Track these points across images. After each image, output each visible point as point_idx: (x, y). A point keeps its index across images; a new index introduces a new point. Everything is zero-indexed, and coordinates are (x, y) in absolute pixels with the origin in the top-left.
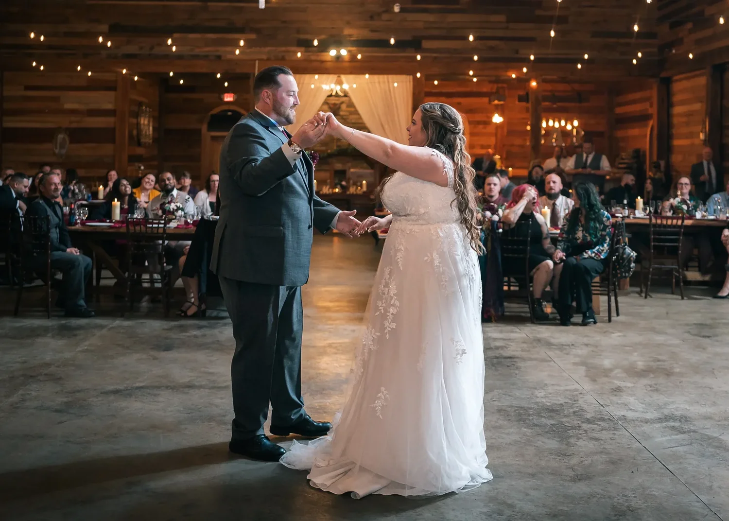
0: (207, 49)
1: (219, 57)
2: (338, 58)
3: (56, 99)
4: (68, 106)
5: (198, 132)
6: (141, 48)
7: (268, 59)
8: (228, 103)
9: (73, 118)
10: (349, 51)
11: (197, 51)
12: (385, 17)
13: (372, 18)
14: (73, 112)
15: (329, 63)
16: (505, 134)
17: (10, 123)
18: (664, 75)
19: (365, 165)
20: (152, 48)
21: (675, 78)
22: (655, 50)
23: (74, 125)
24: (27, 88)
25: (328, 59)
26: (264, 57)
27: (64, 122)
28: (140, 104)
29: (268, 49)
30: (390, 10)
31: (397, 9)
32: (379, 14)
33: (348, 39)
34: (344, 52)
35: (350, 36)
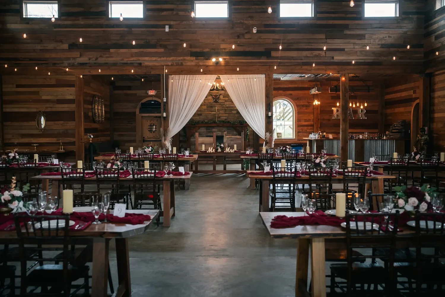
0: (132, 59)
1: (140, 64)
2: (217, 63)
3: (37, 93)
4: (44, 97)
5: (134, 114)
6: (90, 59)
7: (172, 65)
8: (152, 96)
9: (48, 105)
10: (224, 59)
11: (125, 61)
12: (247, 36)
13: (238, 37)
14: (48, 101)
15: (211, 67)
16: (319, 112)
17: (8, 109)
18: (428, 71)
19: (235, 132)
20: (97, 59)
21: (437, 73)
22: (422, 55)
23: (49, 110)
24: (18, 86)
25: (211, 64)
26: (170, 64)
27: (43, 108)
28: (94, 96)
29: (171, 58)
30: (250, 32)
31: (255, 31)
32: (243, 35)
33: (223, 51)
34: (221, 59)
35: (225, 49)
